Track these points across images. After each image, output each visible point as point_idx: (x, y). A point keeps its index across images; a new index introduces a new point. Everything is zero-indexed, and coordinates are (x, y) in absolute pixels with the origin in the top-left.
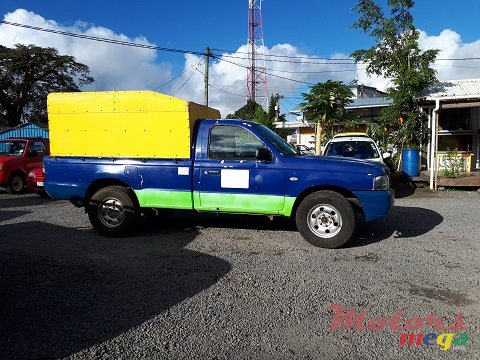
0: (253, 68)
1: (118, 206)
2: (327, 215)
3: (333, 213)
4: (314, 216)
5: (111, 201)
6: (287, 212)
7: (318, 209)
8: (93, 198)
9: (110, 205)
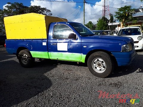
0: (105, 6)
1: (26, 57)
2: (100, 63)
3: (103, 62)
4: (95, 63)
5: (24, 55)
6: (83, 61)
7: (96, 60)
8: (19, 54)
9: (24, 56)
